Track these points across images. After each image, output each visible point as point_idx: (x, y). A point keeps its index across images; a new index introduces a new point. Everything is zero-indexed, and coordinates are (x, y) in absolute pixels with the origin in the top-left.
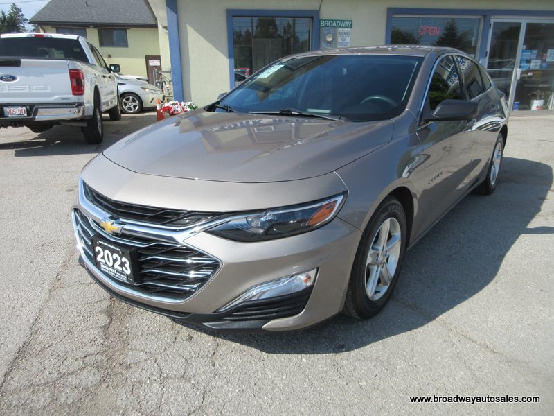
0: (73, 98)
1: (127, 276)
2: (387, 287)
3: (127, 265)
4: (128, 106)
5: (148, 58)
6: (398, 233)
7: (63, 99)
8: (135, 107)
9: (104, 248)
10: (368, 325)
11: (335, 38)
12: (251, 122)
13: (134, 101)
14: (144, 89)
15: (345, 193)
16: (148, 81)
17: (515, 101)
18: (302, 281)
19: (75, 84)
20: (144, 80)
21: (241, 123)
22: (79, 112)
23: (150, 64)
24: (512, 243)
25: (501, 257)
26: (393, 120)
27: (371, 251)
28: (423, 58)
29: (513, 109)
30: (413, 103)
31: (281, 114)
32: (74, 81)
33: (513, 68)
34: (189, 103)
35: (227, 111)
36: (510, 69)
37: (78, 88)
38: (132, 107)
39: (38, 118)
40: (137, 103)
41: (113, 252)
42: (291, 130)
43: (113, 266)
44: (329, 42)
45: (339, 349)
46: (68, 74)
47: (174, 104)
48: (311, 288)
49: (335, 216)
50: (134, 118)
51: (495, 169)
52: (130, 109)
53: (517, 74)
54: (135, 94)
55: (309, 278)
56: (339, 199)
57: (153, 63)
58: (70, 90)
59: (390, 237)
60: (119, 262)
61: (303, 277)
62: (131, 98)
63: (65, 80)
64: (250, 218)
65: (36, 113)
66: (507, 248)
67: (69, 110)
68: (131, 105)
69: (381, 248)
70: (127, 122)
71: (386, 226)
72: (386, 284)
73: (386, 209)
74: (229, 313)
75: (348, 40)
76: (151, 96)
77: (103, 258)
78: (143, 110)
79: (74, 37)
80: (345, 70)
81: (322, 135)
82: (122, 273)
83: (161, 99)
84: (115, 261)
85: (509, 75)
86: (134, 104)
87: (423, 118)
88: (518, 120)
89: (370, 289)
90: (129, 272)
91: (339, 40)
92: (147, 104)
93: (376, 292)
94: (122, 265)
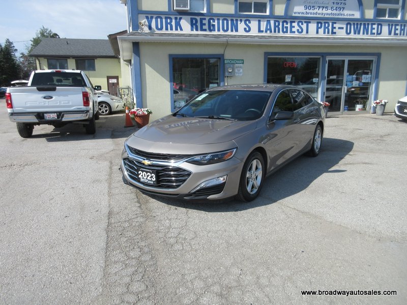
0: (83, 108)
1: (154, 181)
2: (257, 190)
3: (154, 177)
4: (102, 111)
5: (109, 78)
6: (260, 166)
7: (78, 109)
8: (106, 111)
9: (143, 171)
10: (249, 204)
11: (233, 70)
12: (186, 123)
13: (106, 107)
14: (112, 99)
15: (237, 148)
16: (109, 93)
17: (345, 105)
18: (221, 180)
19: (85, 100)
20: (106, 92)
21: (181, 124)
22: (87, 115)
23: (110, 82)
24: (319, 176)
25: (311, 181)
26: (257, 120)
27: (248, 172)
28: (272, 92)
29: (344, 110)
30: (266, 112)
31: (209, 118)
32: (85, 99)
33: (342, 86)
34: (146, 109)
35: (183, 116)
36: (340, 87)
37: (86, 103)
38: (104, 111)
39: (64, 120)
40: (108, 108)
41: (147, 172)
42: (209, 125)
43: (147, 179)
44: (230, 72)
45: (237, 210)
46: (82, 95)
47: (137, 110)
48: (225, 182)
49: (233, 156)
50: (107, 118)
51: (318, 143)
52: (103, 112)
53: (345, 89)
54: (107, 103)
55: (224, 179)
56: (235, 150)
57: (112, 81)
58: (82, 103)
59: (257, 168)
60: (150, 176)
61: (222, 179)
62: (104, 105)
63: (80, 98)
64: (202, 156)
65: (62, 117)
66: (315, 178)
67: (81, 114)
68: (104, 109)
69: (253, 172)
70: (104, 121)
71: (254, 163)
72: (256, 188)
73: (254, 156)
74: (194, 193)
75: (241, 71)
76: (116, 104)
77: (142, 176)
78: (111, 113)
79: (78, 71)
80: (237, 97)
81: (227, 127)
82: (151, 181)
83: (123, 106)
84: (148, 176)
85: (340, 90)
86: (105, 109)
87: (271, 119)
88: (347, 117)
89: (249, 189)
90: (154, 180)
91: (236, 71)
92: (114, 109)
93: (251, 191)
94: (152, 177)
